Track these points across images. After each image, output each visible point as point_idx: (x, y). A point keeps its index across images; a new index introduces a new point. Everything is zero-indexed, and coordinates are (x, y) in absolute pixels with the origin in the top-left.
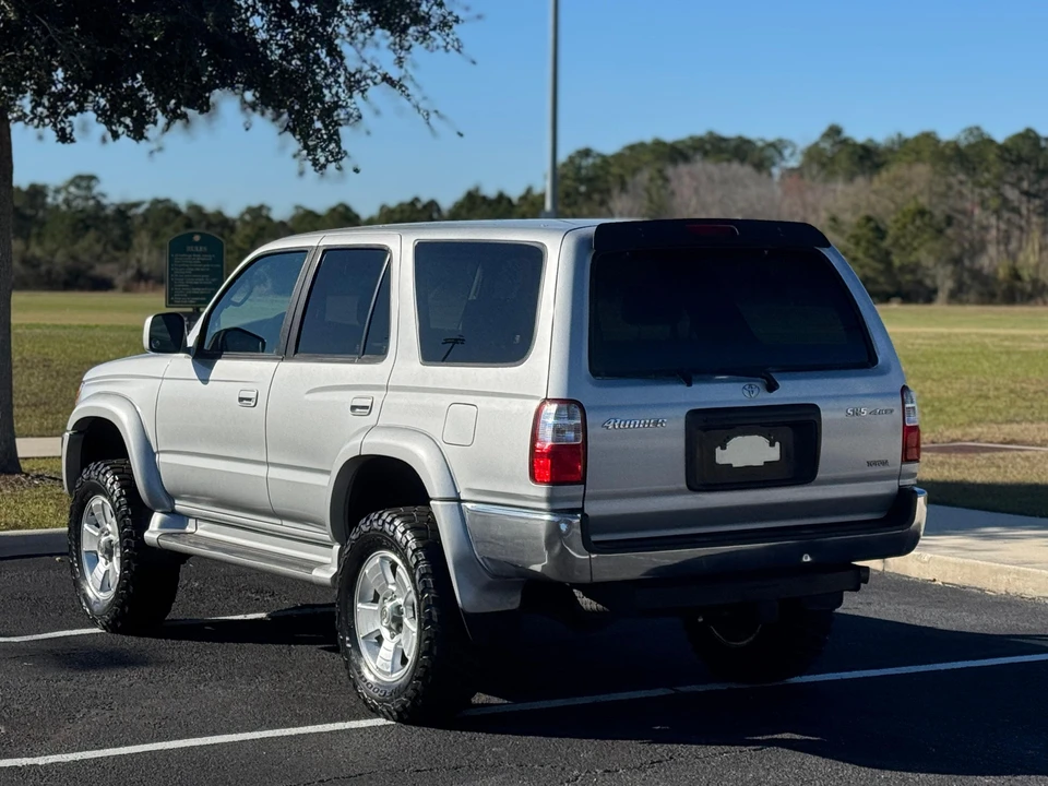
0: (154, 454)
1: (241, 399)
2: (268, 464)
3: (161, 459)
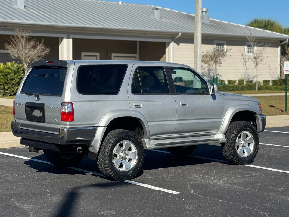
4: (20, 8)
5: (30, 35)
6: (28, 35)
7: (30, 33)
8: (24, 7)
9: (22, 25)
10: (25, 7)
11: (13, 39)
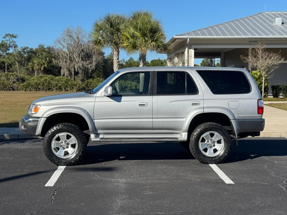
0: (93, 120)
1: (139, 105)
2: (152, 118)
3: (95, 121)
4: (276, 25)
5: (265, 47)
6: (262, 47)
7: (264, 46)
8: (281, 24)
9: (268, 39)
10: (283, 23)
11: (254, 51)
